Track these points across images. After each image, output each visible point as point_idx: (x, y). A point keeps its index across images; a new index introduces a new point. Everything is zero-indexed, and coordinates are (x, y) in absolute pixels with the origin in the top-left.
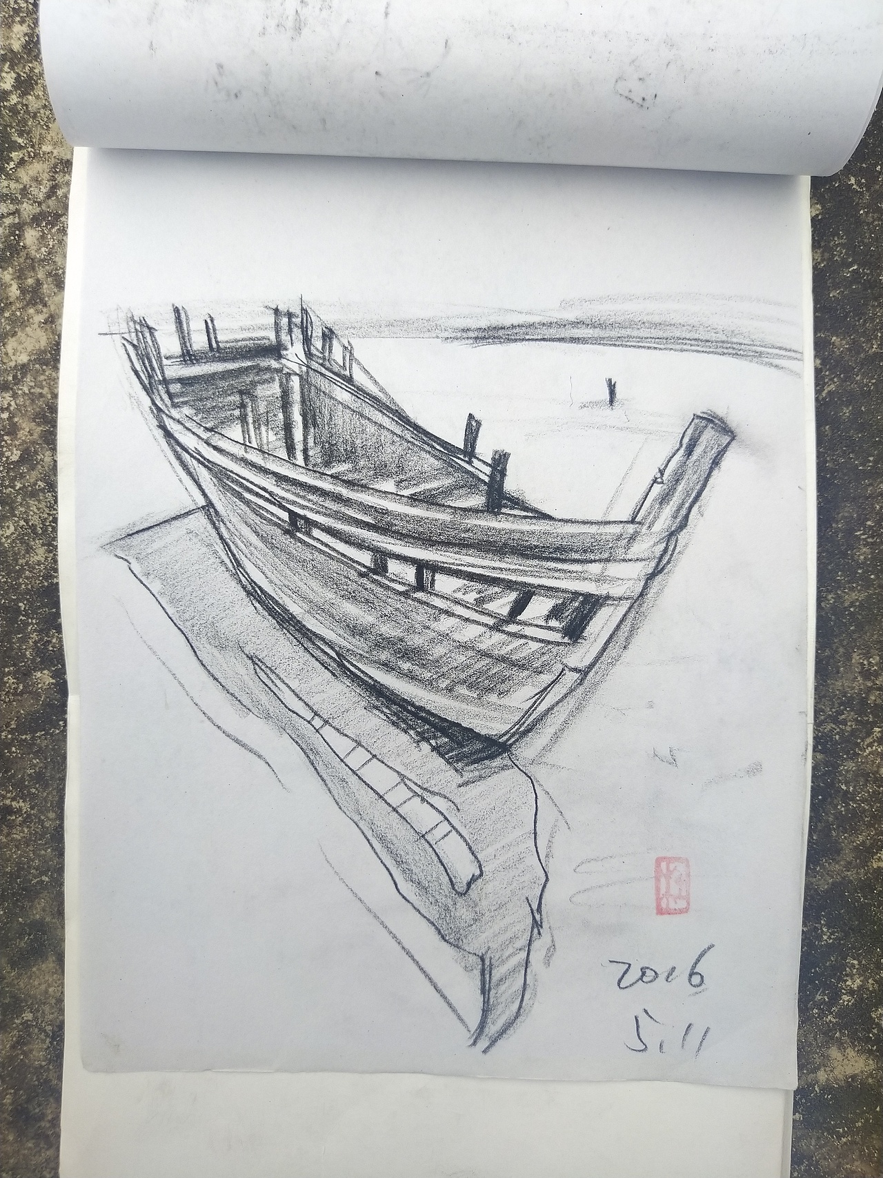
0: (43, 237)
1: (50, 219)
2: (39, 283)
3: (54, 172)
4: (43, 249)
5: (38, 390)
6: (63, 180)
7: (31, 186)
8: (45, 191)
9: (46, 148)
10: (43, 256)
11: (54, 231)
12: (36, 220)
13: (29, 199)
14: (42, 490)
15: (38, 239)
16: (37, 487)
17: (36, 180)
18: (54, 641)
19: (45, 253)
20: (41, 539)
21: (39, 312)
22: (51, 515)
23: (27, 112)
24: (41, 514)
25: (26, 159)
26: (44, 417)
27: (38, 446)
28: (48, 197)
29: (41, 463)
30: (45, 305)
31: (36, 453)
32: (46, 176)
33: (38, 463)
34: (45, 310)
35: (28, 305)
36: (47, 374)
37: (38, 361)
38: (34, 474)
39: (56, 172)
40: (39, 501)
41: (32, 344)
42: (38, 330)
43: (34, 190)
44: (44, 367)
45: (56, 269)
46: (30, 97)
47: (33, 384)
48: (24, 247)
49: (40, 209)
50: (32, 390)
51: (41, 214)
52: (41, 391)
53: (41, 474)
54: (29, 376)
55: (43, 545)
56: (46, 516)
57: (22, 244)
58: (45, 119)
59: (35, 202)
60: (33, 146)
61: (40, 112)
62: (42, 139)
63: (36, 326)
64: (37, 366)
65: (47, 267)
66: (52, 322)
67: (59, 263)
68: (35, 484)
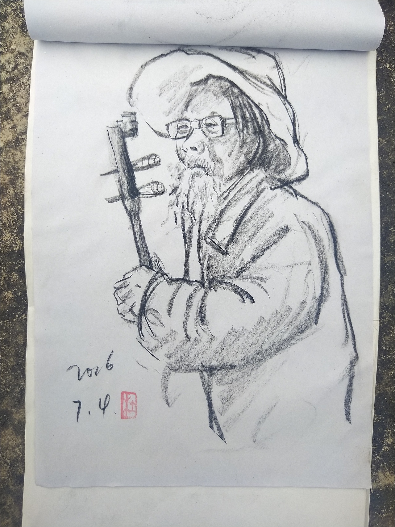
0: (11, 88)
1: (14, 80)
2: (9, 110)
3: (16, 58)
4: (11, 94)
5: (8, 160)
6: (20, 62)
7: (5, 65)
8: (12, 67)
9: (13, 47)
10: (11, 97)
11: (16, 85)
12: (8, 80)
13: (5, 71)
14: (9, 206)
15: (9, 89)
16: (7, 205)
17: (8, 62)
18: (14, 277)
19: (12, 96)
20: (8, 229)
21: (9, 123)
22: (13, 218)
23: (4, 30)
24: (8, 218)
25: (3, 52)
26: (11, 172)
27: (7, 186)
28: (14, 70)
29: (9, 193)
30: (12, 120)
31: (6, 189)
32: (13, 60)
33: (7, 194)
34: (11, 122)
35: (3, 120)
36: (12, 152)
37: (8, 146)
38: (6, 199)
39: (18, 58)
40: (8, 211)
41: (5, 138)
42: (8, 131)
43: (7, 66)
44: (11, 149)
45: (17, 103)
46: (5, 23)
47: (5, 157)
48: (2, 93)
49: (9, 75)
50: (5, 160)
51: (10, 77)
52: (9, 160)
53: (8, 199)
54: (3, 153)
55: (9, 232)
56: (11, 218)
57: (1, 91)
58: (13, 33)
59: (7, 72)
60: (6, 46)
61: (10, 30)
62: (11, 42)
63: (7, 130)
64: (8, 148)
65: (13, 102)
66: (15, 128)
67: (19, 101)
68: (6, 204)
